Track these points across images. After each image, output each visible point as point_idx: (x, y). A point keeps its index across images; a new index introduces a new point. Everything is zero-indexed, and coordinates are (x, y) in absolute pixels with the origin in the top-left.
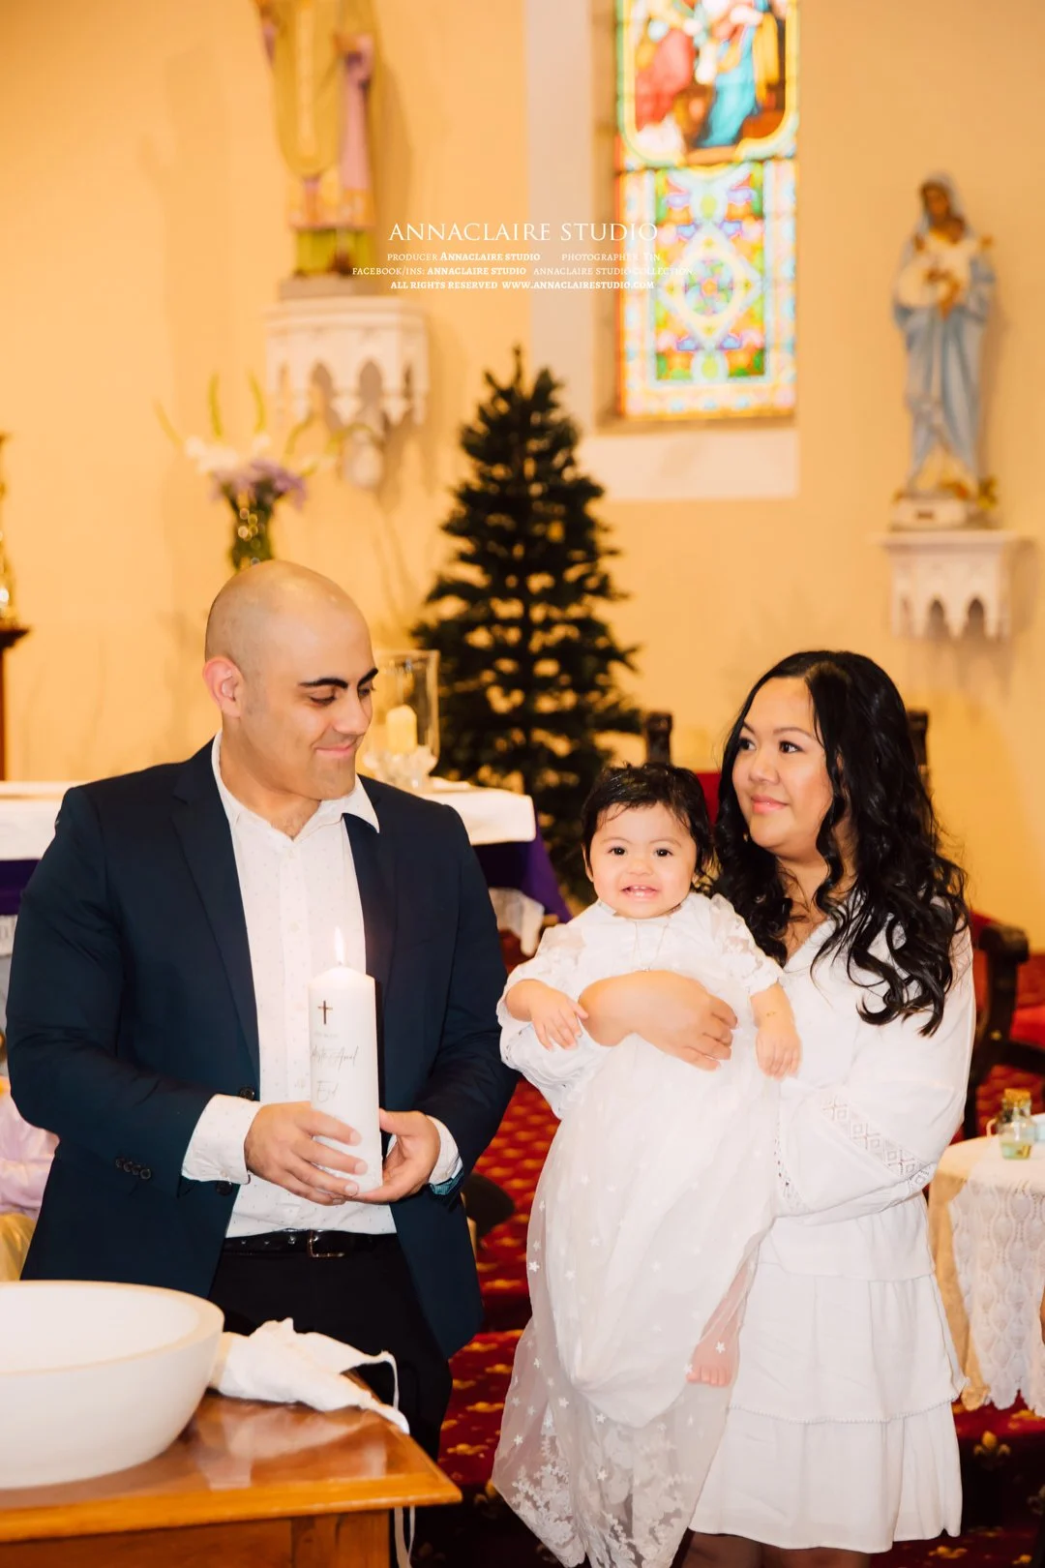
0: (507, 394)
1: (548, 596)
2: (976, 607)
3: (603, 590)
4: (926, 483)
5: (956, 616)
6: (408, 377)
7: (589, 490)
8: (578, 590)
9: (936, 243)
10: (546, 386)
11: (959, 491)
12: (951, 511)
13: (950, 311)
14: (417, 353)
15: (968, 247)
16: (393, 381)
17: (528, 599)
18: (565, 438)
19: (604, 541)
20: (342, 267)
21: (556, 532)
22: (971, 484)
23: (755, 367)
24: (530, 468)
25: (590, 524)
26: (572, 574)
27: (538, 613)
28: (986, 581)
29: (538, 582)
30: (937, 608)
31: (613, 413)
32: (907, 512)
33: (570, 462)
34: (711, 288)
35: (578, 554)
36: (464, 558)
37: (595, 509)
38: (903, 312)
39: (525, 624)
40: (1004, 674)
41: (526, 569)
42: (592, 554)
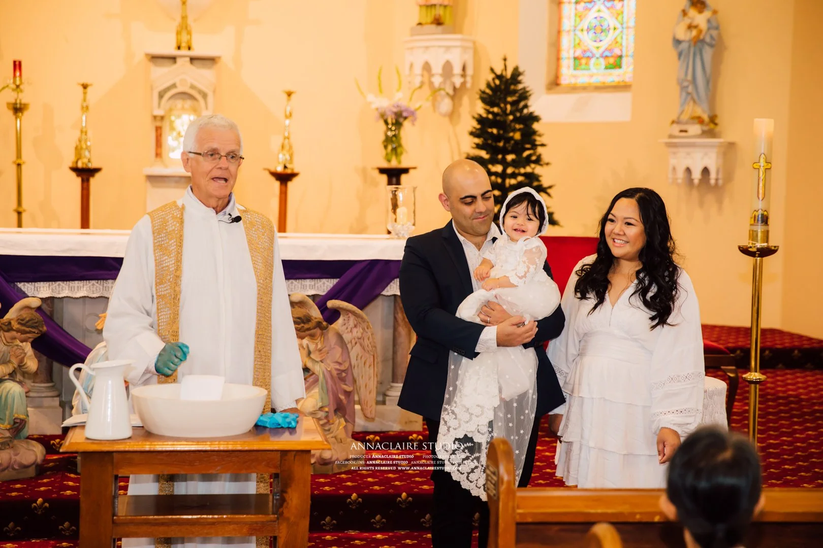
0: (500, 77)
1: (514, 163)
2: (706, 171)
3: (538, 161)
4: (684, 117)
5: (697, 175)
6: (464, 69)
7: (534, 118)
8: (528, 161)
9: (692, 12)
10: (516, 74)
11: (700, 121)
12: (695, 129)
13: (698, 42)
14: (469, 58)
15: (707, 14)
16: (457, 70)
17: (505, 164)
18: (524, 96)
19: (539, 140)
20: (438, 22)
21: (517, 136)
22: (706, 117)
23: (617, 65)
24: (509, 107)
25: (534, 132)
26: (526, 154)
27: (510, 170)
28: (711, 160)
29: (510, 157)
30: (688, 170)
31: (554, 84)
32: (675, 129)
33: (526, 106)
34: (599, 30)
35: (528, 146)
36: (478, 146)
37: (536, 126)
38: (677, 42)
39: (503, 175)
40: (720, 202)
41: (505, 152)
42: (534, 146)
